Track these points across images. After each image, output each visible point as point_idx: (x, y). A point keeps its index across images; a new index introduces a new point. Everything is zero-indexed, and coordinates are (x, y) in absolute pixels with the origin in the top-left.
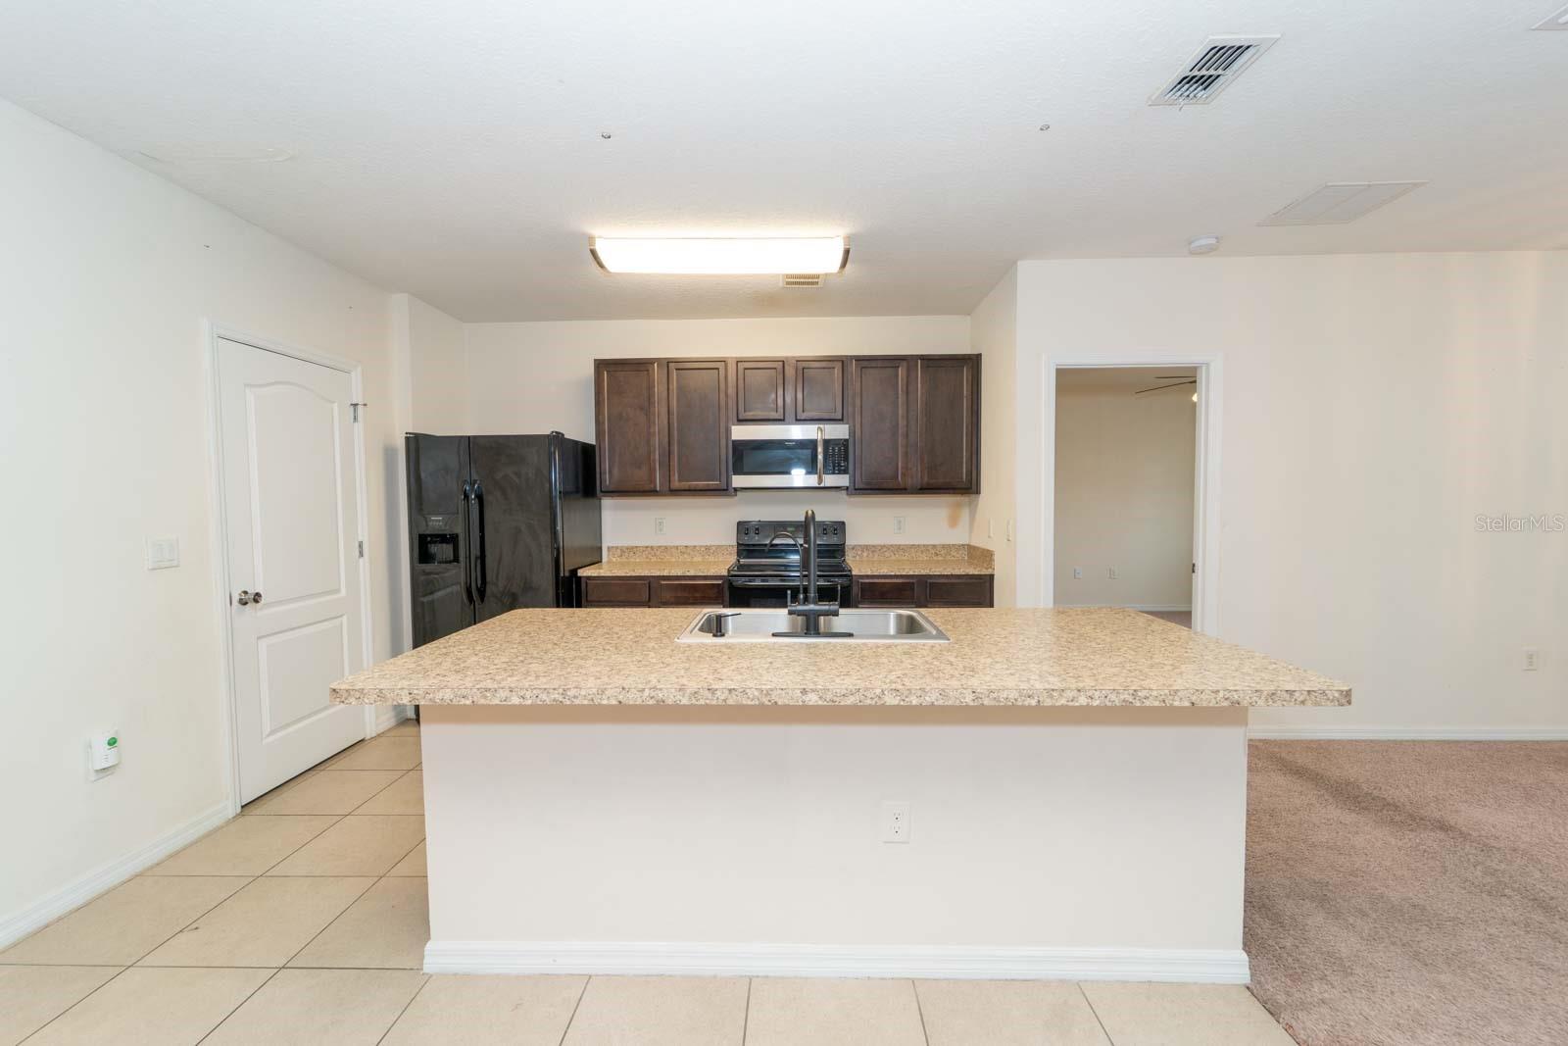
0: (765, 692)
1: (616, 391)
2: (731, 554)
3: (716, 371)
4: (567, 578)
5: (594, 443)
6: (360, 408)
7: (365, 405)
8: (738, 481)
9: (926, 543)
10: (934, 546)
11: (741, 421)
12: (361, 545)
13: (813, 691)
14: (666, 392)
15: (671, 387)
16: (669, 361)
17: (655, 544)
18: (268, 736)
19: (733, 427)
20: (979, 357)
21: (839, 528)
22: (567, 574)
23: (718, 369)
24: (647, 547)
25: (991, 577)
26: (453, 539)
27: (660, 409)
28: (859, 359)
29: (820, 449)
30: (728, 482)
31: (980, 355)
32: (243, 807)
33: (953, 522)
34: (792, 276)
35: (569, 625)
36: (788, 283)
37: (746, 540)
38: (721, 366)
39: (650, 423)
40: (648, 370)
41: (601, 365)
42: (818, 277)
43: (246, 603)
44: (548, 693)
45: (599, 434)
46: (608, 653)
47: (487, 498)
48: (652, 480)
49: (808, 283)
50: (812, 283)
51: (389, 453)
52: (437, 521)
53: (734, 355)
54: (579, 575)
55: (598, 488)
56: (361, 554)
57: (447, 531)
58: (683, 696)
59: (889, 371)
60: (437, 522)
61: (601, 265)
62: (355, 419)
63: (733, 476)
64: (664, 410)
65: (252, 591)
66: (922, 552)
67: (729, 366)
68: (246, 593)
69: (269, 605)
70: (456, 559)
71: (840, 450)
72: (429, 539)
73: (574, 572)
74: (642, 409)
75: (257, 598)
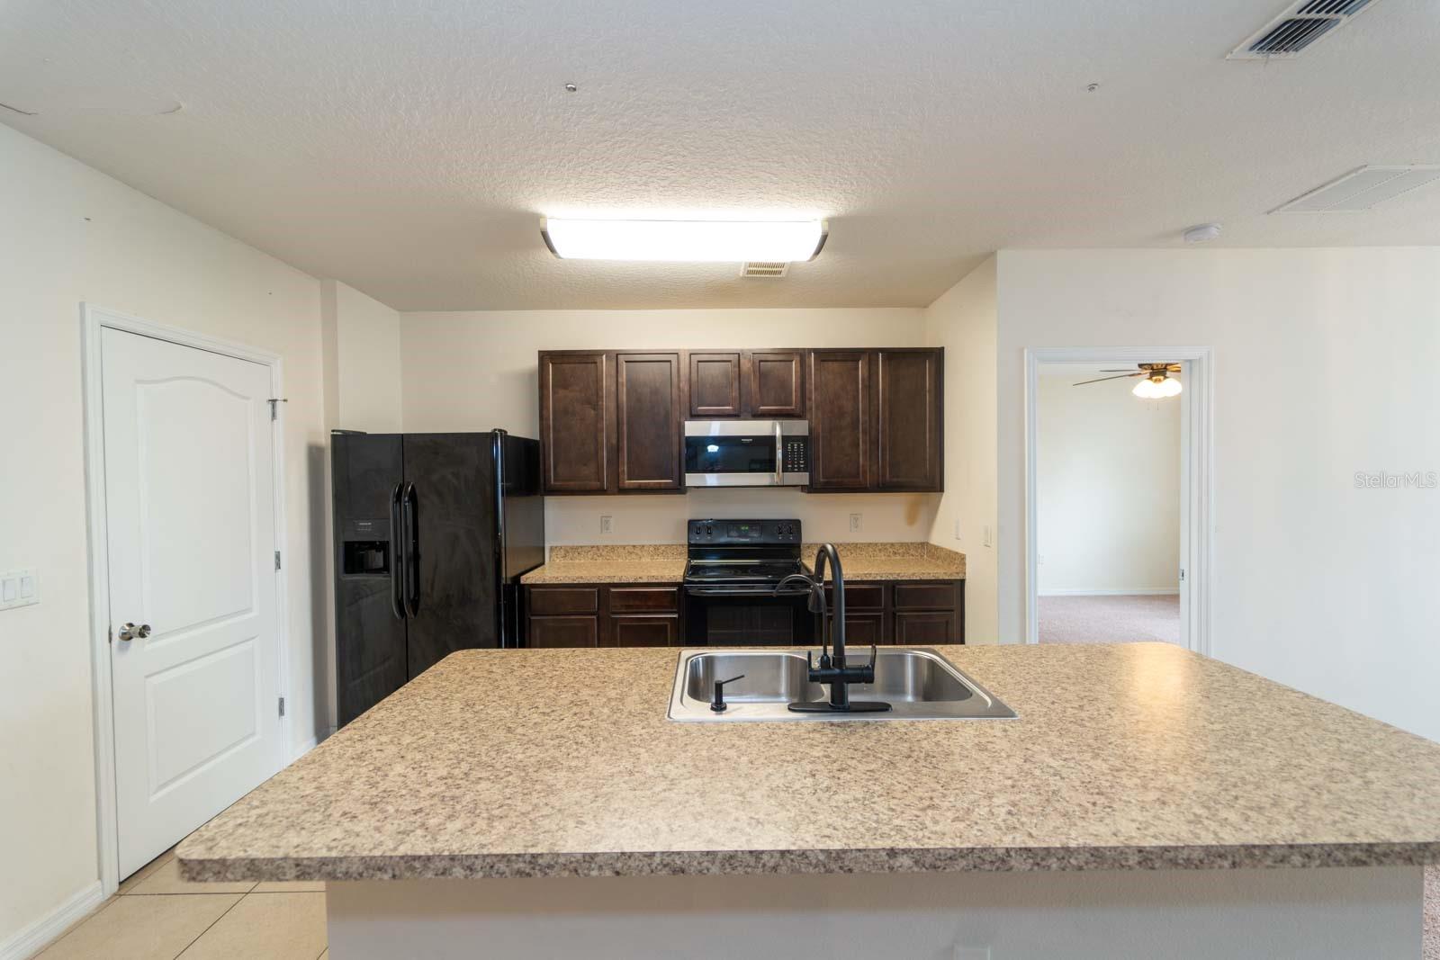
0: (833, 855)
1: (561, 383)
2: (681, 554)
3: (669, 363)
4: (509, 585)
5: (538, 439)
6: (279, 405)
7: (285, 400)
8: (691, 479)
9: (885, 541)
10: (892, 545)
11: (695, 416)
12: (278, 557)
13: (905, 851)
14: (615, 385)
15: (620, 380)
16: (618, 354)
17: (600, 543)
18: (155, 793)
19: (686, 423)
20: (942, 350)
21: (794, 526)
22: (509, 582)
23: (670, 361)
24: (593, 547)
25: (962, 582)
26: (383, 547)
27: (608, 404)
28: (818, 352)
29: (779, 445)
30: (681, 480)
31: (943, 348)
32: (120, 883)
33: (911, 519)
34: (756, 265)
35: (523, 682)
36: (749, 272)
37: (698, 539)
38: (672, 359)
39: (599, 418)
40: (596, 363)
41: (546, 357)
42: (782, 265)
43: (131, 638)
44: (509, 861)
45: (543, 430)
46: (583, 751)
47: (422, 501)
48: (600, 479)
49: (770, 272)
50: (775, 273)
51: (314, 453)
52: (365, 526)
53: (686, 347)
54: (522, 582)
55: (542, 487)
56: (278, 566)
57: (376, 538)
58: (713, 863)
59: (850, 364)
60: (365, 529)
61: (552, 250)
62: (274, 415)
63: (687, 475)
64: (613, 405)
65: (138, 624)
66: (880, 550)
67: (682, 358)
68: (131, 625)
69: (162, 636)
70: (386, 568)
71: (799, 446)
72: (357, 546)
73: (517, 579)
74: (589, 403)
75: (144, 632)
